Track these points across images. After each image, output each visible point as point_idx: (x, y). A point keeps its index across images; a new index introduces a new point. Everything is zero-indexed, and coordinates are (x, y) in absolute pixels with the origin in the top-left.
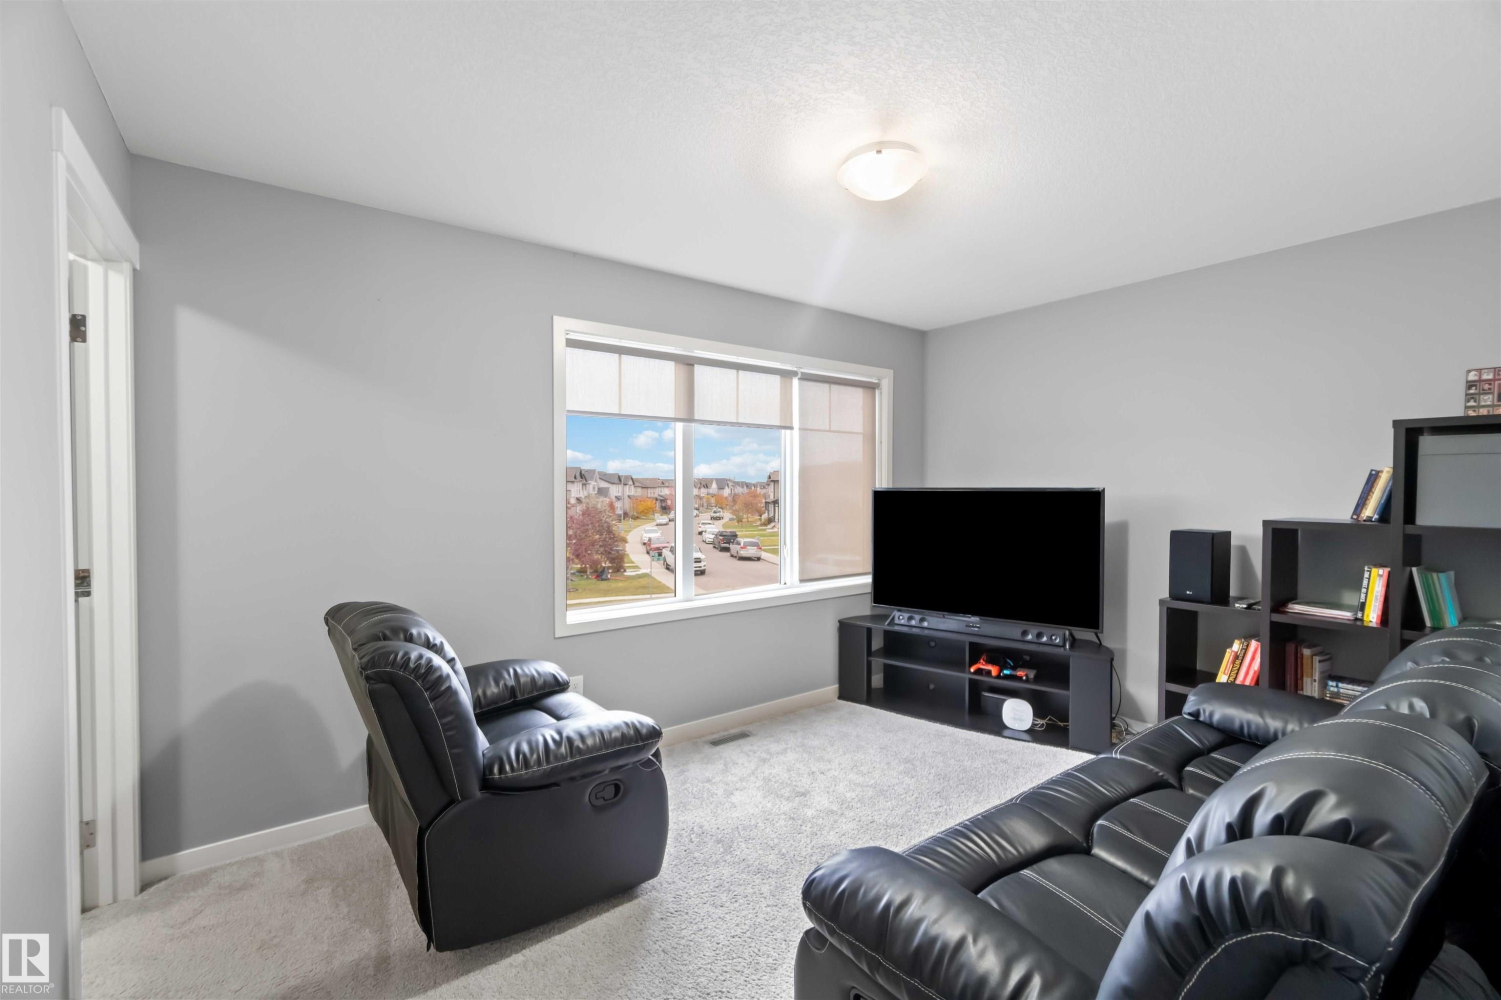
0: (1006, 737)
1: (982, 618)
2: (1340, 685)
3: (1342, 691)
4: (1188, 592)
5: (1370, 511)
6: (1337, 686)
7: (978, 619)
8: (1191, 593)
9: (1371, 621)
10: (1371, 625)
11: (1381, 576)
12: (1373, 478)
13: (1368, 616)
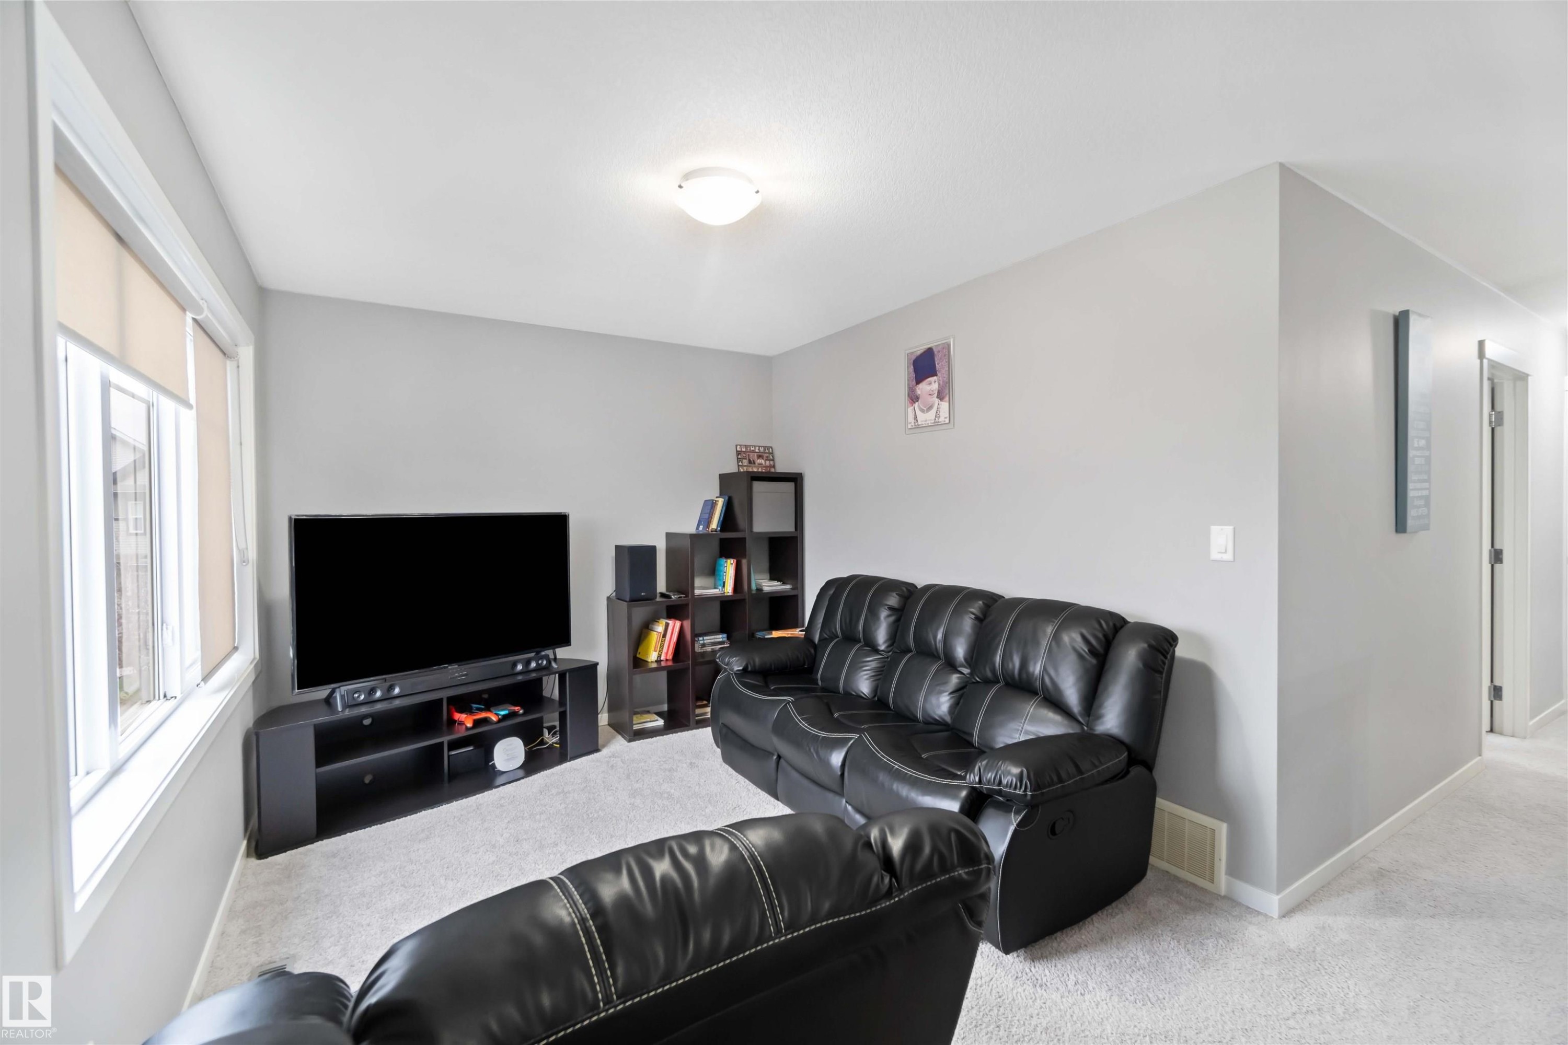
0: (499, 786)
1: (460, 664)
2: (705, 638)
3: (705, 641)
4: (642, 594)
5: (714, 525)
6: (703, 640)
7: (457, 666)
8: (644, 594)
9: (728, 592)
10: (728, 594)
11: (732, 564)
12: (713, 504)
13: (727, 589)
